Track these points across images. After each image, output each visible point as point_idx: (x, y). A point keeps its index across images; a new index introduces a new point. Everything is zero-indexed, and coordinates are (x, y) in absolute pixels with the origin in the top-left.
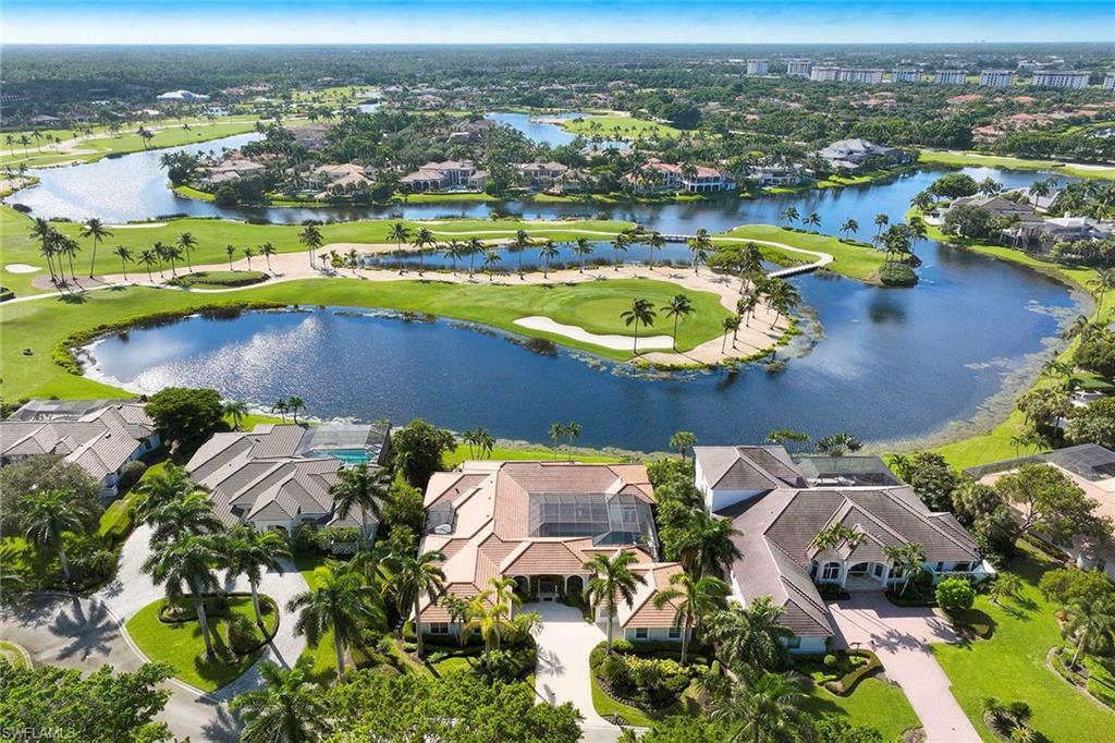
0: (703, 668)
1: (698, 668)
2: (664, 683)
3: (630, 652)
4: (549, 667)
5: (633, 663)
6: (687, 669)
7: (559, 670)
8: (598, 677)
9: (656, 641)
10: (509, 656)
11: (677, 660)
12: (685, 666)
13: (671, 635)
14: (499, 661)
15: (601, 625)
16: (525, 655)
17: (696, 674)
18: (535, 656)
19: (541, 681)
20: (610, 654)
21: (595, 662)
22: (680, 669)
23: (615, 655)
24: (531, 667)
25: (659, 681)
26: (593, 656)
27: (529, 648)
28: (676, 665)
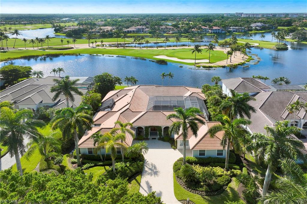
0: (238, 172)
1: (235, 171)
2: (216, 180)
3: (196, 163)
4: (150, 171)
5: (198, 169)
6: (229, 172)
7: (156, 173)
8: (178, 177)
9: (210, 157)
10: (128, 165)
11: (223, 167)
12: (227, 170)
13: (218, 154)
14: (122, 168)
15: (180, 150)
16: (137, 164)
17: (234, 175)
18: (143, 166)
19: (144, 179)
20: (184, 164)
21: (176, 168)
22: (225, 172)
23: (187, 164)
24: (140, 172)
25: (214, 179)
26: (175, 165)
27: (140, 161)
28: (222, 170)
